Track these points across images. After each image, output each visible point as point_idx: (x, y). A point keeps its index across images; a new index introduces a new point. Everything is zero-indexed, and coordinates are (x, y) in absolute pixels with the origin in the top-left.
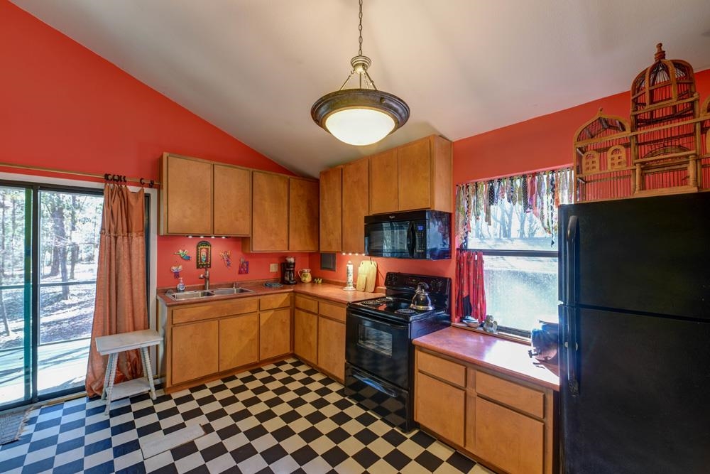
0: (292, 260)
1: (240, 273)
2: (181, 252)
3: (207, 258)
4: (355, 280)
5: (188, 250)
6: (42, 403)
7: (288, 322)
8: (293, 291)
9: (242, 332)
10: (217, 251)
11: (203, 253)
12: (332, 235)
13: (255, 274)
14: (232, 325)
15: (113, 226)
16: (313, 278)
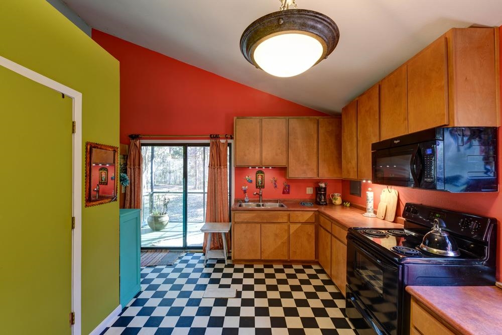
0: (323, 185)
1: (284, 193)
2: (247, 177)
3: (262, 181)
4: (376, 206)
5: (251, 176)
6: (189, 250)
7: (313, 235)
8: (318, 211)
9: (276, 235)
10: (269, 177)
11: (260, 178)
12: (350, 164)
13: (294, 195)
14: (270, 229)
15: (213, 163)
16: (343, 201)
